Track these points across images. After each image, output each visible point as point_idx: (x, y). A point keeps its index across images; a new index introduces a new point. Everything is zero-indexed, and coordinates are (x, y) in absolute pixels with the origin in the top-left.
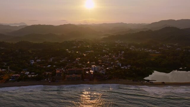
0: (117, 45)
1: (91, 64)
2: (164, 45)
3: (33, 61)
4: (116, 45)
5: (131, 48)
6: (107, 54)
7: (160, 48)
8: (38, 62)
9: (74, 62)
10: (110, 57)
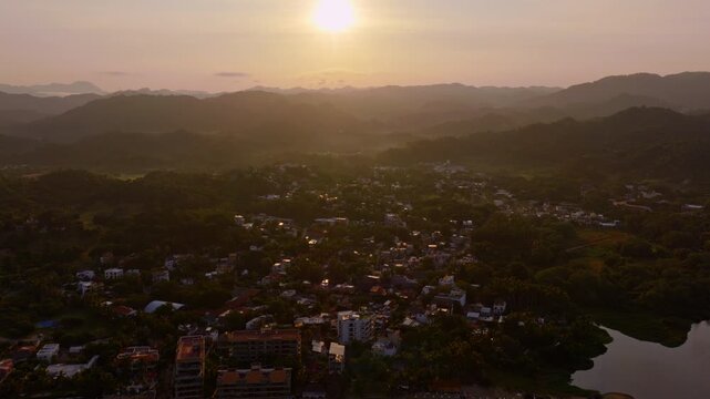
0: (444, 187)
1: (337, 292)
2: (631, 187)
3: (91, 274)
4: (438, 186)
5: (498, 203)
6: (405, 237)
7: (615, 204)
8: (109, 282)
9: (265, 281)
10: (416, 252)
